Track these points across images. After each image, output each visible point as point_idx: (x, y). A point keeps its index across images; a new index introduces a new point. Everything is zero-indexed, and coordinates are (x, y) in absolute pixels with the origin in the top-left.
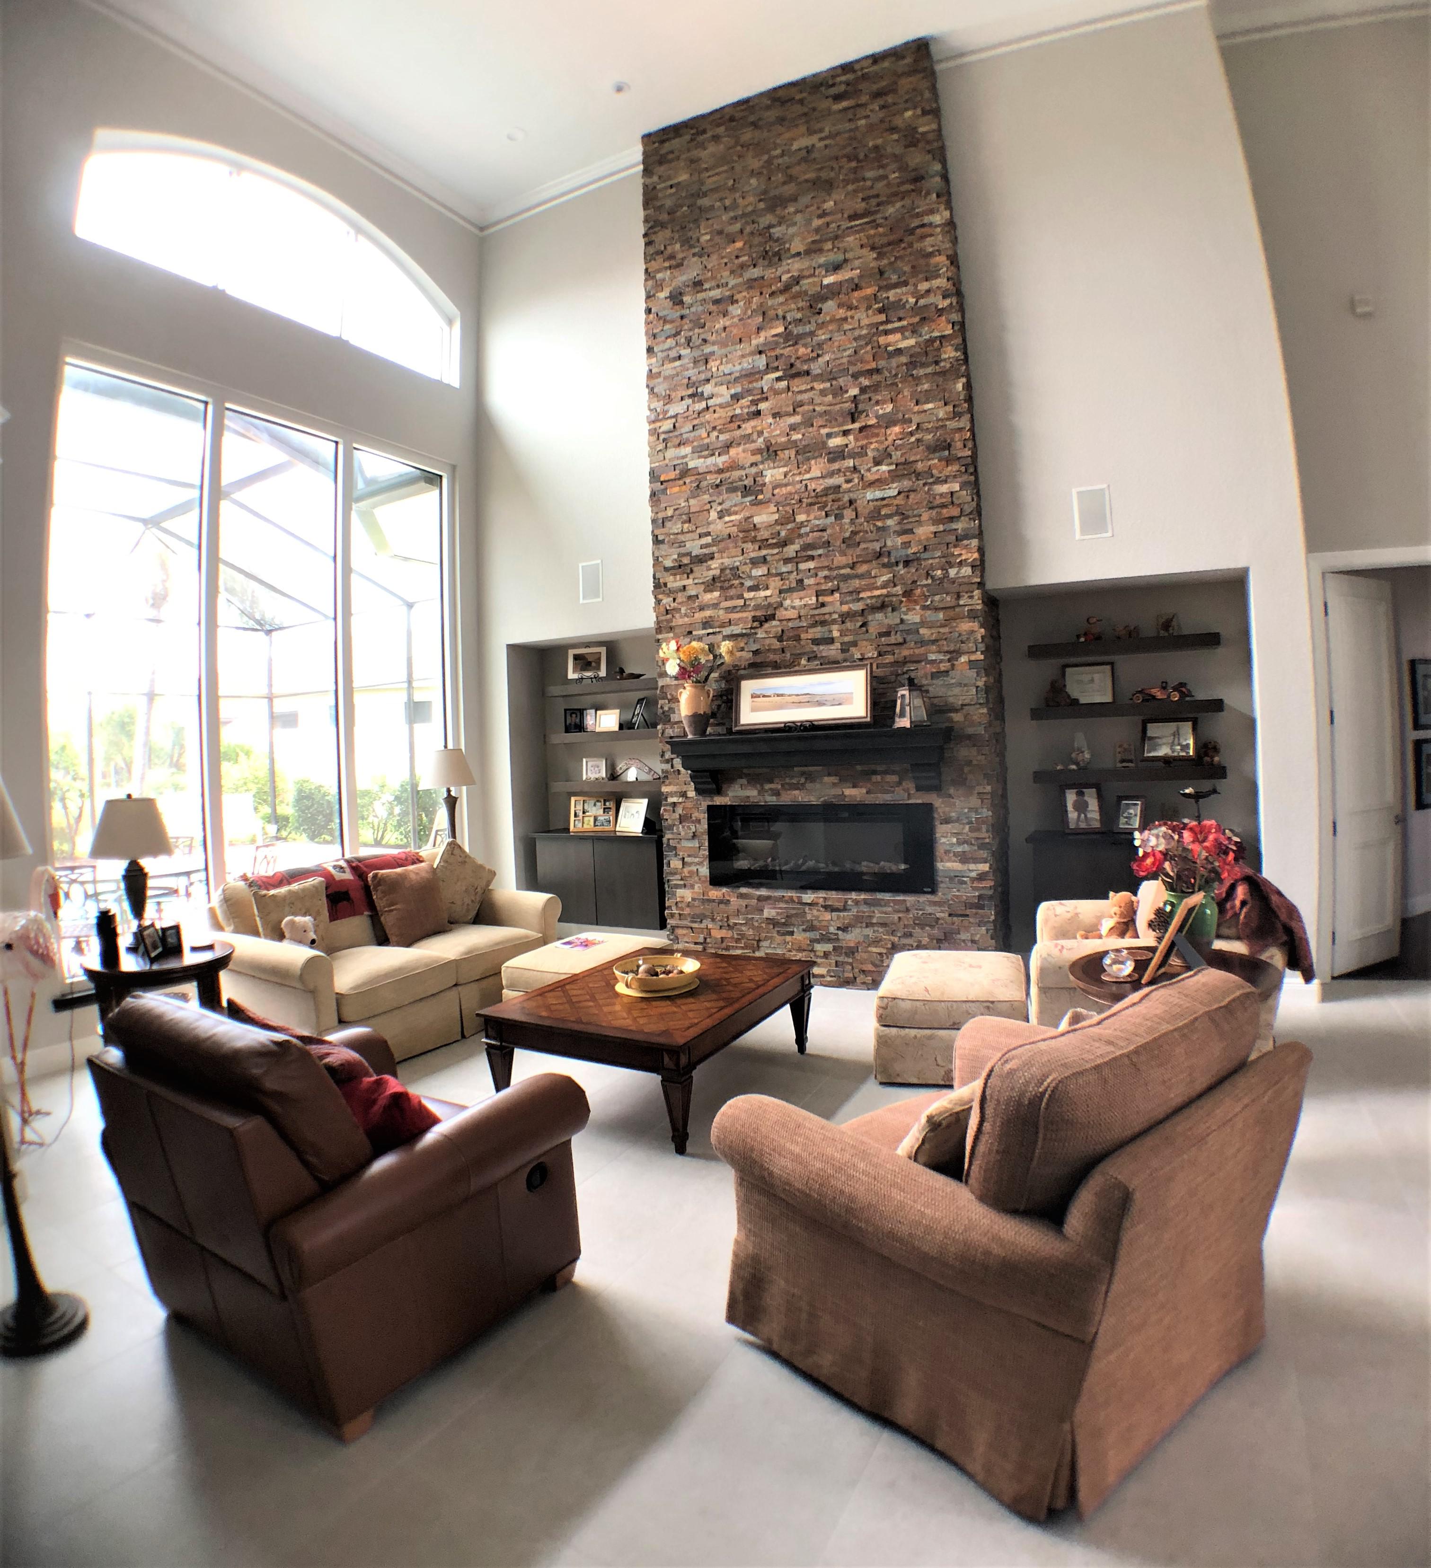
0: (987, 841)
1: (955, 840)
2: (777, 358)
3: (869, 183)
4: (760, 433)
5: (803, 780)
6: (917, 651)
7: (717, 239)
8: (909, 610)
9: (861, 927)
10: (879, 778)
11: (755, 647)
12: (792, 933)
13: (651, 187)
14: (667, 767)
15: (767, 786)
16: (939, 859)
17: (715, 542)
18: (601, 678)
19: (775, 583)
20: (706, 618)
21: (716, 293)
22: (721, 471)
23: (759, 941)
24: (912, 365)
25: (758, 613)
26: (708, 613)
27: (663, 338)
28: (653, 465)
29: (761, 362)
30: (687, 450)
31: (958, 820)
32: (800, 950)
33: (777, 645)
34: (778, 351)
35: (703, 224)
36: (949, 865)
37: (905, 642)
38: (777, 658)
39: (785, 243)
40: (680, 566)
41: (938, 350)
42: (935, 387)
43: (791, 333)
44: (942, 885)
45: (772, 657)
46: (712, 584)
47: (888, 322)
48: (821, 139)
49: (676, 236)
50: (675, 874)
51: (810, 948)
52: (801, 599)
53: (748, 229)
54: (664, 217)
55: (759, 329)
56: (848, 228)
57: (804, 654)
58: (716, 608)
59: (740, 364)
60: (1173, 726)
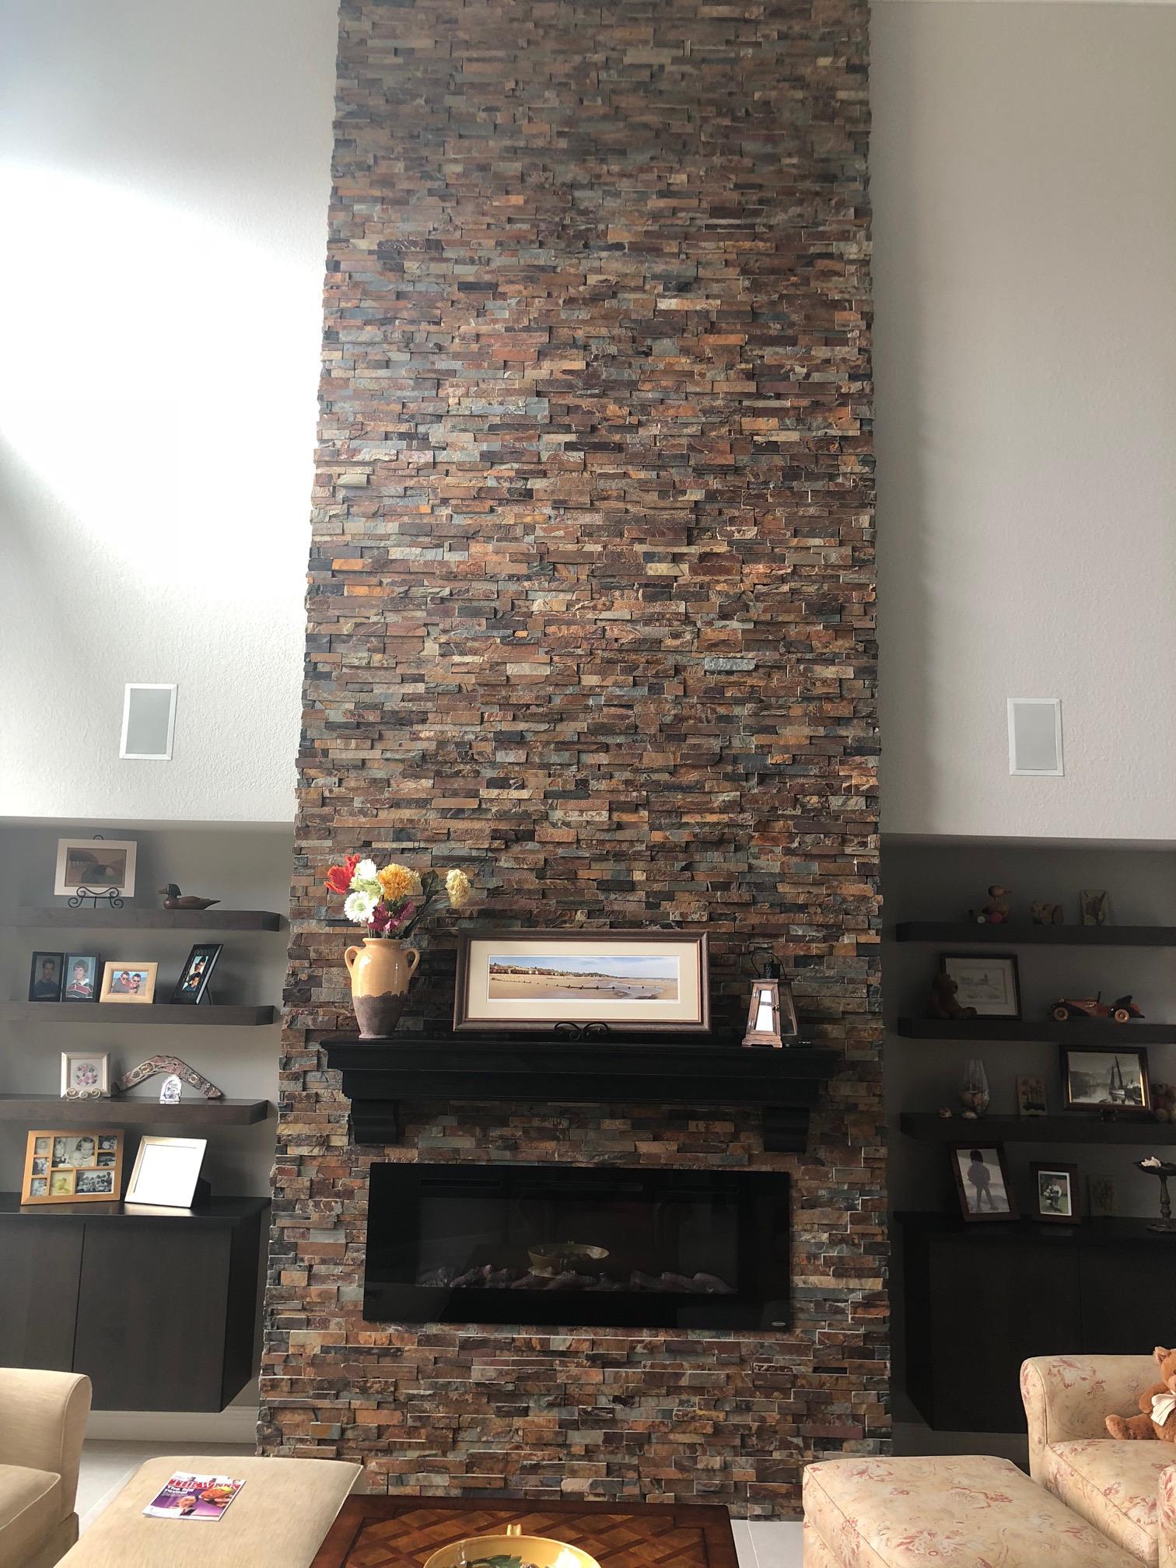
0: (879, 1239)
1: (825, 1237)
2: (569, 410)
3: (747, 162)
4: (529, 529)
5: (565, 1124)
6: (773, 919)
7: (476, 177)
8: (762, 851)
9: (658, 1396)
10: (702, 1125)
11: (493, 883)
12: (525, 1412)
13: (355, 39)
14: (294, 1087)
15: (495, 1133)
16: (797, 1269)
17: (431, 694)
18: (122, 900)
19: (537, 781)
20: (402, 821)
21: (468, 273)
22: (451, 577)
23: (457, 1431)
24: (791, 473)
25: (503, 826)
26: (406, 814)
27: (359, 322)
28: (318, 539)
29: (541, 410)
30: (392, 527)
31: (830, 1203)
32: (540, 1444)
33: (532, 882)
34: (570, 400)
35: (451, 142)
36: (814, 1280)
37: (754, 902)
38: (533, 905)
39: (597, 221)
40: (358, 725)
41: (835, 457)
42: (826, 514)
43: (595, 375)
44: (801, 1316)
45: (523, 903)
46: (417, 767)
47: (759, 395)
48: (676, 61)
49: (399, 149)
50: (290, 1298)
51: (560, 1440)
52: (582, 811)
53: (535, 178)
54: (377, 103)
55: (541, 355)
56: (708, 227)
57: (581, 903)
58: (423, 807)
59: (501, 404)
60: (1109, 1059)
